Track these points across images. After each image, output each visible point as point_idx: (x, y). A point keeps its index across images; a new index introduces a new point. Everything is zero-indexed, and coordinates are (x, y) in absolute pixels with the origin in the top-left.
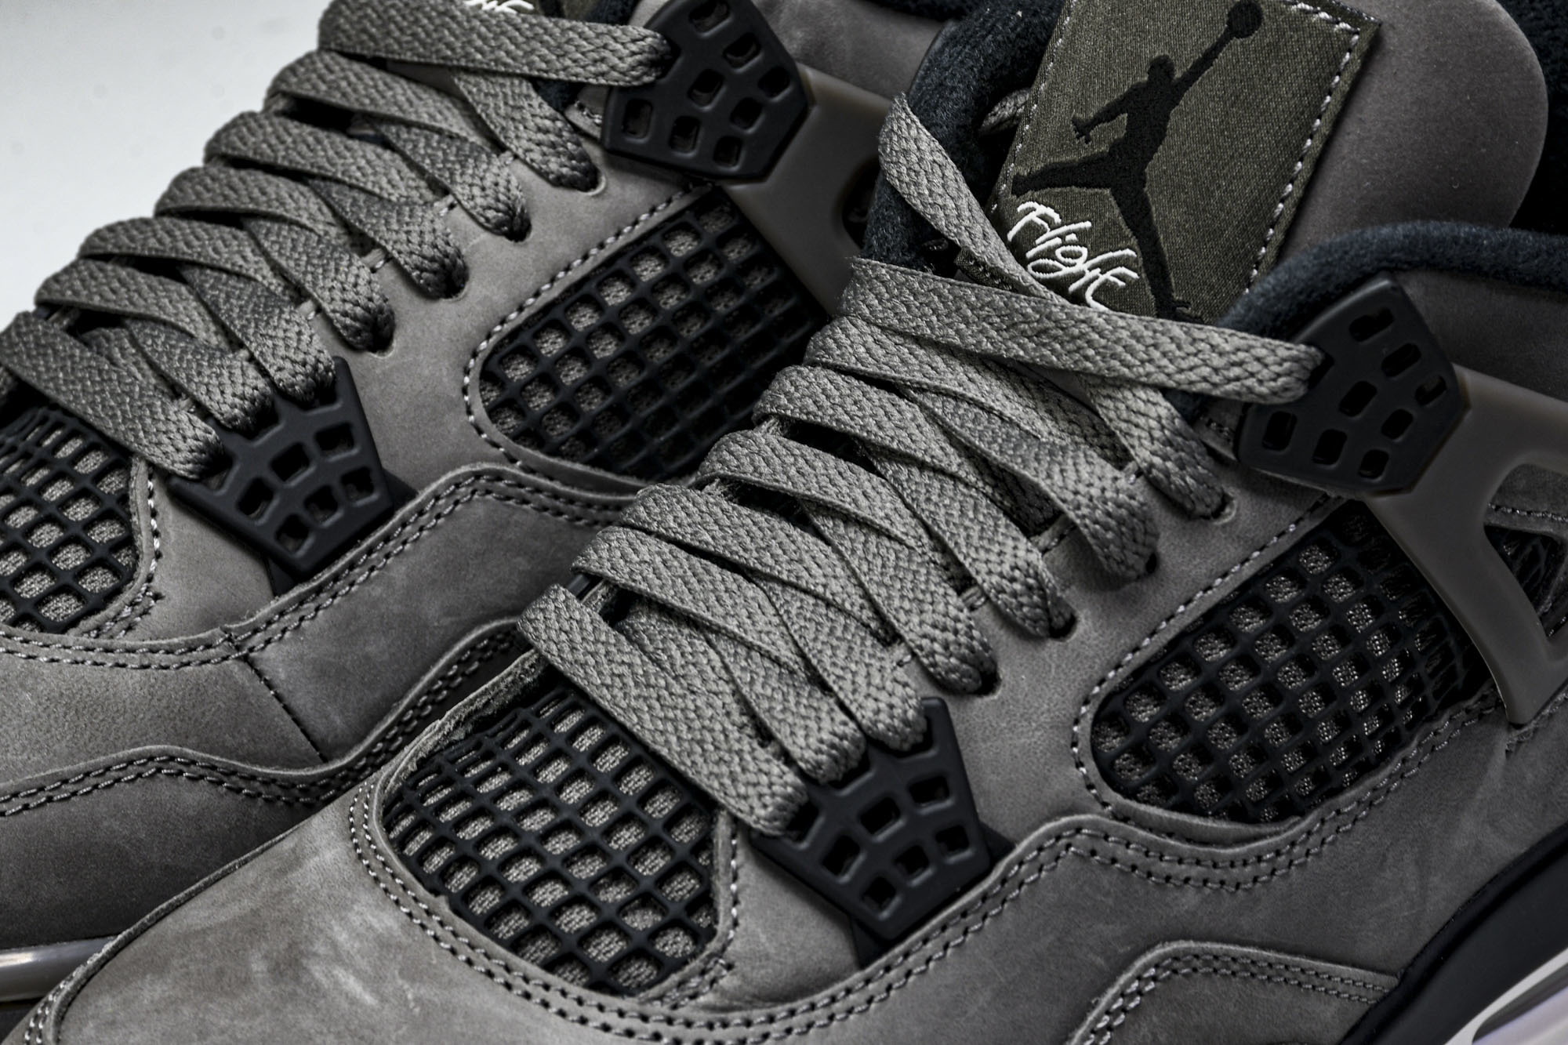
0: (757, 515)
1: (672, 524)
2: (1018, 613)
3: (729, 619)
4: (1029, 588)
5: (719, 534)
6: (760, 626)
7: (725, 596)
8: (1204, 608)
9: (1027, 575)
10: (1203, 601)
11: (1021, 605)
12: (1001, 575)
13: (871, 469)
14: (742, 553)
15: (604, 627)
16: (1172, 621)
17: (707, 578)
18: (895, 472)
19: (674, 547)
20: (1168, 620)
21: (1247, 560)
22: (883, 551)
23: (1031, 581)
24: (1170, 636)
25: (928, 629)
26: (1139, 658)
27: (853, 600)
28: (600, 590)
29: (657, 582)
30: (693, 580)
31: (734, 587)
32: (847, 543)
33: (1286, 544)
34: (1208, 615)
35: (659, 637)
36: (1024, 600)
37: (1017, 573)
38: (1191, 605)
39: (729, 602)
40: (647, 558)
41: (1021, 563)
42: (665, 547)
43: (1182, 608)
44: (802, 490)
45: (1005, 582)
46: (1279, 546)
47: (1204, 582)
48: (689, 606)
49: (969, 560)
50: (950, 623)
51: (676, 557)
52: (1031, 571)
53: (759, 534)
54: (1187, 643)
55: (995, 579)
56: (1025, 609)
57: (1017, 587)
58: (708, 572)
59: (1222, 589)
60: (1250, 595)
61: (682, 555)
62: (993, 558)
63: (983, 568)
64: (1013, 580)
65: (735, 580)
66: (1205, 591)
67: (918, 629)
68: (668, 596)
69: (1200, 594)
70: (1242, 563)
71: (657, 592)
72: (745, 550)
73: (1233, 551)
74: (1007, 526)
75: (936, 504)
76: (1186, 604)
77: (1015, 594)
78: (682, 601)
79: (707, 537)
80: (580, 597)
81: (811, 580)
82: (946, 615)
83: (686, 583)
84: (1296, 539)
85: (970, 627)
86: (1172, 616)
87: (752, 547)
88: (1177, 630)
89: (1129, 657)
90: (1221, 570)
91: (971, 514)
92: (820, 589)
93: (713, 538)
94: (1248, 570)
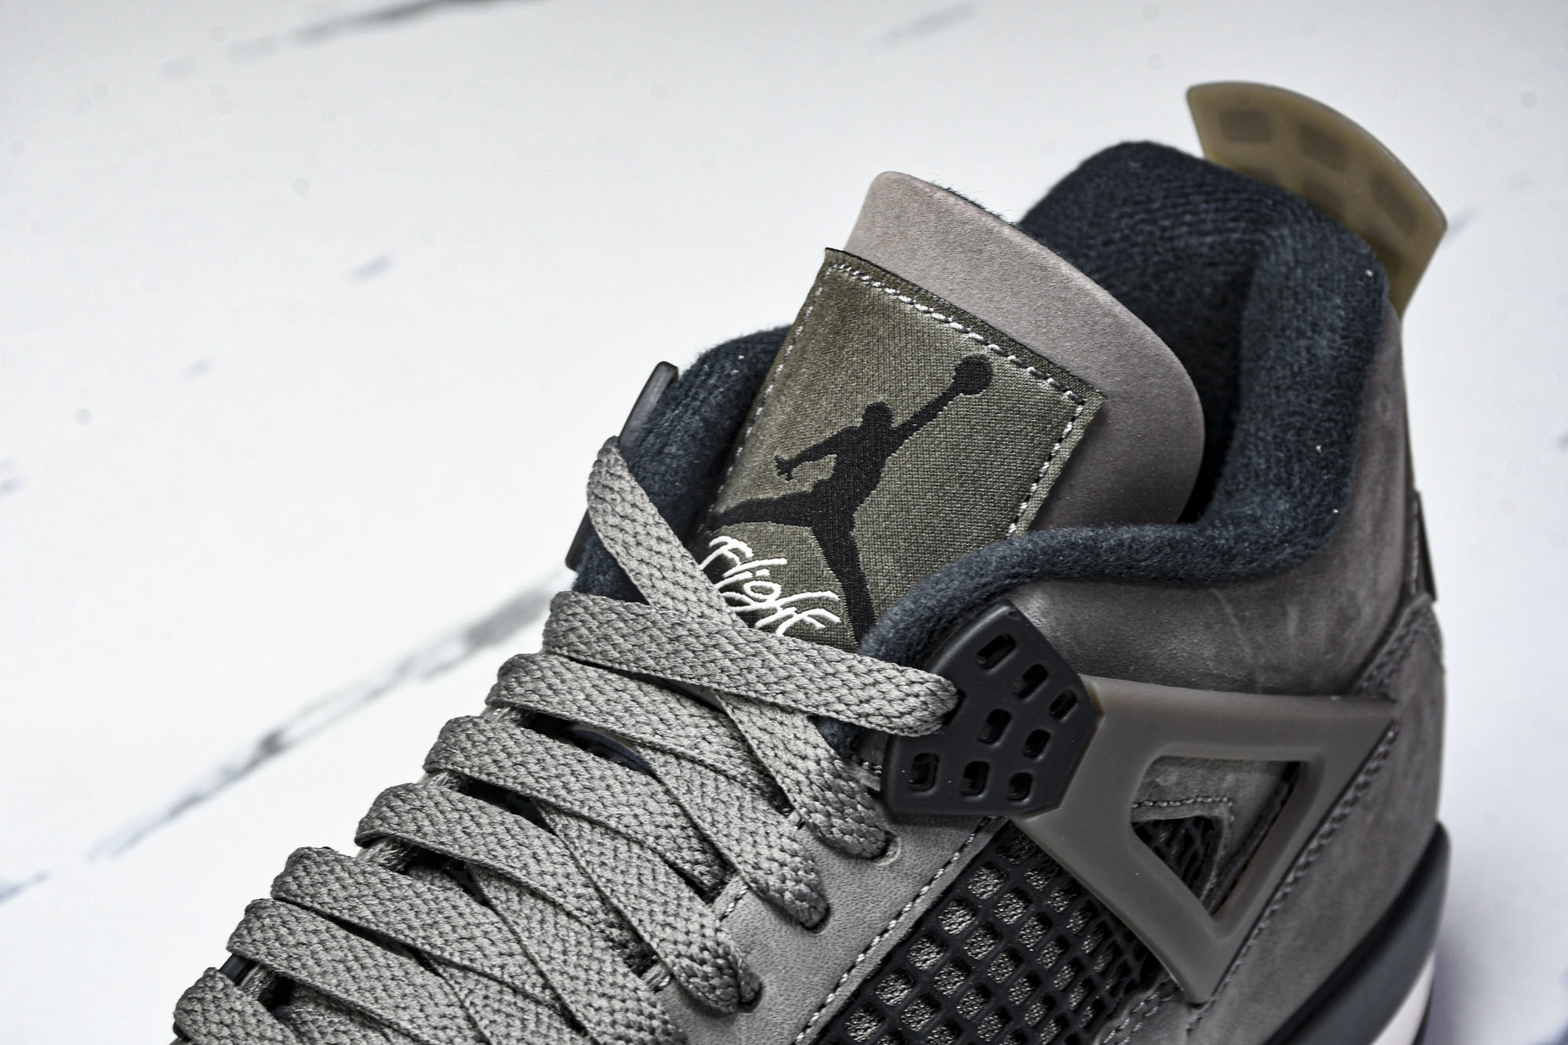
0: (419, 884)
1: (327, 899)
2: (711, 996)
3: (400, 1012)
4: (719, 968)
5: (379, 909)
6: (435, 1020)
7: (392, 984)
8: (883, 953)
9: (717, 956)
10: (881, 946)
11: (713, 988)
12: (691, 958)
13: (540, 823)
14: (407, 932)
15: (268, 1019)
16: (853, 972)
17: (368, 962)
18: (565, 826)
19: (332, 925)
20: (849, 971)
21: (918, 896)
22: (563, 932)
23: (720, 961)
24: (853, 988)
25: (621, 1030)
26: (826, 1014)
27: (532, 984)
28: (256, 976)
29: (318, 970)
30: (355, 966)
31: (399, 973)
32: (523, 922)
33: (953, 872)
34: (888, 959)
35: (330, 1030)
36: (715, 982)
37: (706, 954)
38: (870, 952)
39: (397, 993)
40: (303, 939)
41: (710, 944)
42: (322, 924)
43: (861, 957)
44: (468, 854)
45: (696, 966)
46: (946, 877)
47: (880, 926)
48: (355, 998)
49: (657, 940)
50: (645, 1022)
51: (333, 937)
52: (721, 951)
53: (424, 908)
54: (869, 991)
55: (686, 962)
56: (718, 992)
57: (708, 969)
58: (371, 955)
59: (898, 930)
60: (925, 929)
61: (341, 933)
62: (681, 937)
63: (669, 947)
64: (703, 962)
65: (401, 965)
66: (881, 935)
67: (611, 1030)
68: (329, 985)
69: (877, 939)
70: (914, 900)
71: (318, 982)
72: (410, 928)
73: (904, 889)
74: (691, 899)
75: (613, 869)
76: (865, 952)
77: (706, 978)
78: (347, 991)
79: (367, 913)
80: (237, 983)
81: (486, 963)
82: (640, 1013)
83: (349, 970)
84: (962, 867)
85: (665, 1022)
86: (853, 966)
87: (416, 923)
88: (860, 980)
89: (816, 1016)
90: (895, 910)
91: (650, 883)
92: (497, 972)
93: (374, 913)
94: (921, 906)
